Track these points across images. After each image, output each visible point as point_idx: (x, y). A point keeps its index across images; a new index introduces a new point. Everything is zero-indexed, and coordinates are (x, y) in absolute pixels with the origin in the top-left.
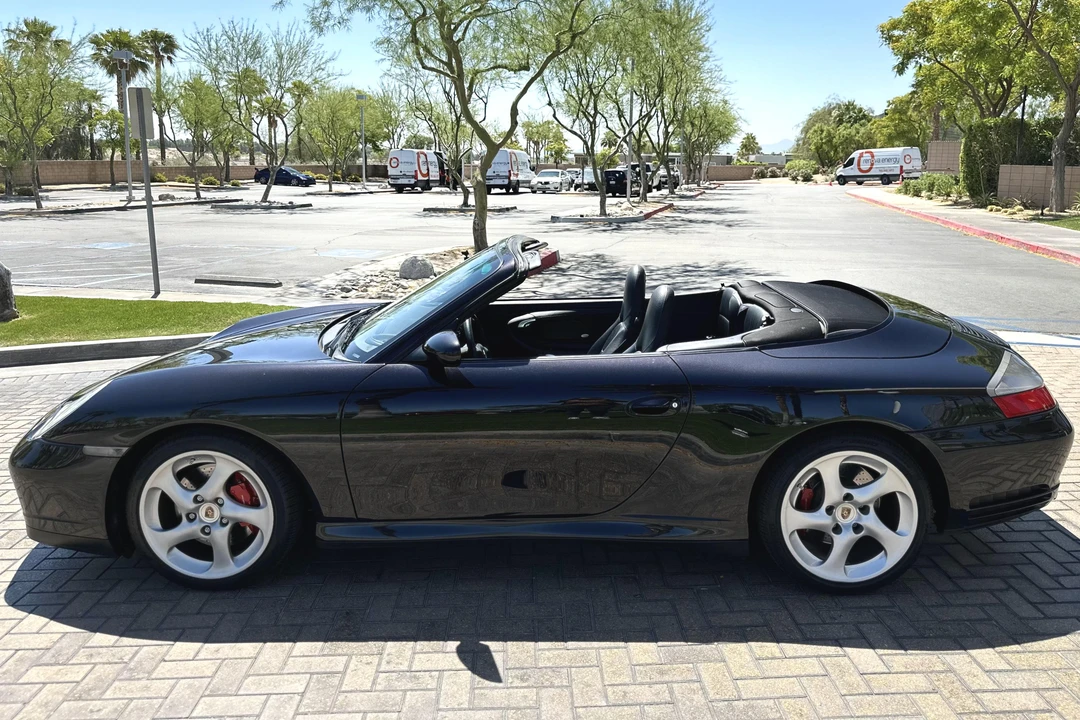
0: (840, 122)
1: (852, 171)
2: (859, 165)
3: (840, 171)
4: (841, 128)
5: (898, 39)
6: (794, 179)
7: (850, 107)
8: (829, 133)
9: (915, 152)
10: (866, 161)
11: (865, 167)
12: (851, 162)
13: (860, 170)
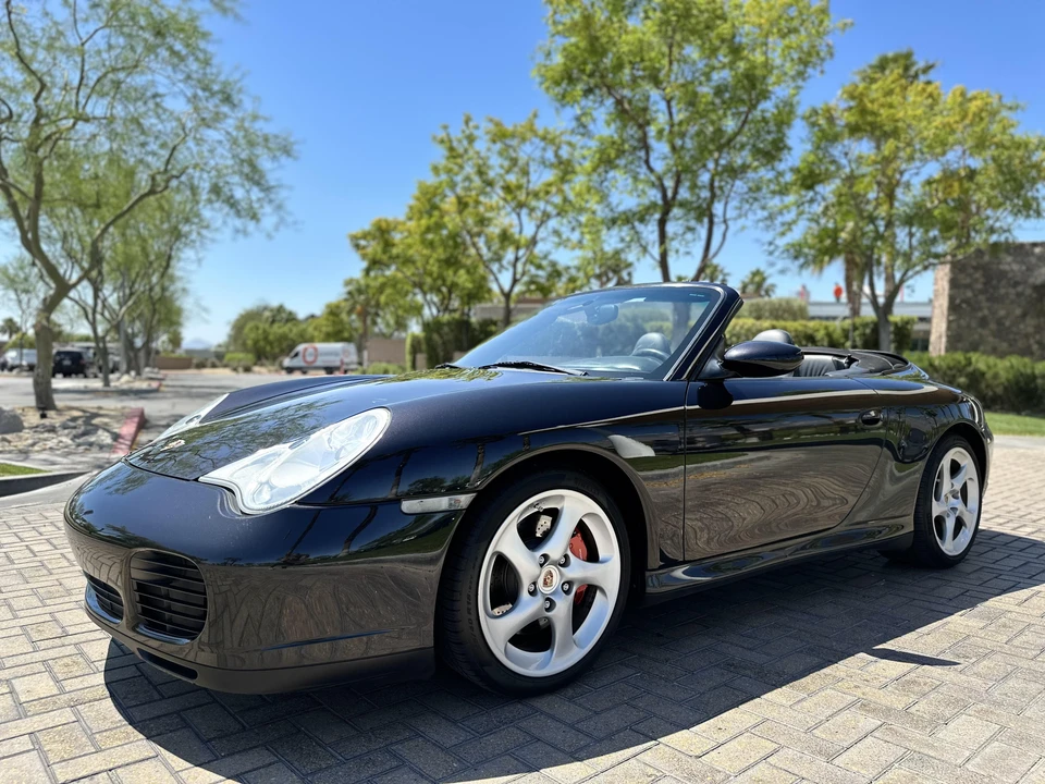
0: (273, 322)
1: (298, 362)
2: (304, 356)
3: (287, 362)
4: (276, 326)
5: (364, 248)
6: (235, 370)
7: (280, 309)
8: (265, 331)
9: (352, 348)
10: (311, 355)
11: (309, 359)
12: (297, 355)
13: (306, 362)
